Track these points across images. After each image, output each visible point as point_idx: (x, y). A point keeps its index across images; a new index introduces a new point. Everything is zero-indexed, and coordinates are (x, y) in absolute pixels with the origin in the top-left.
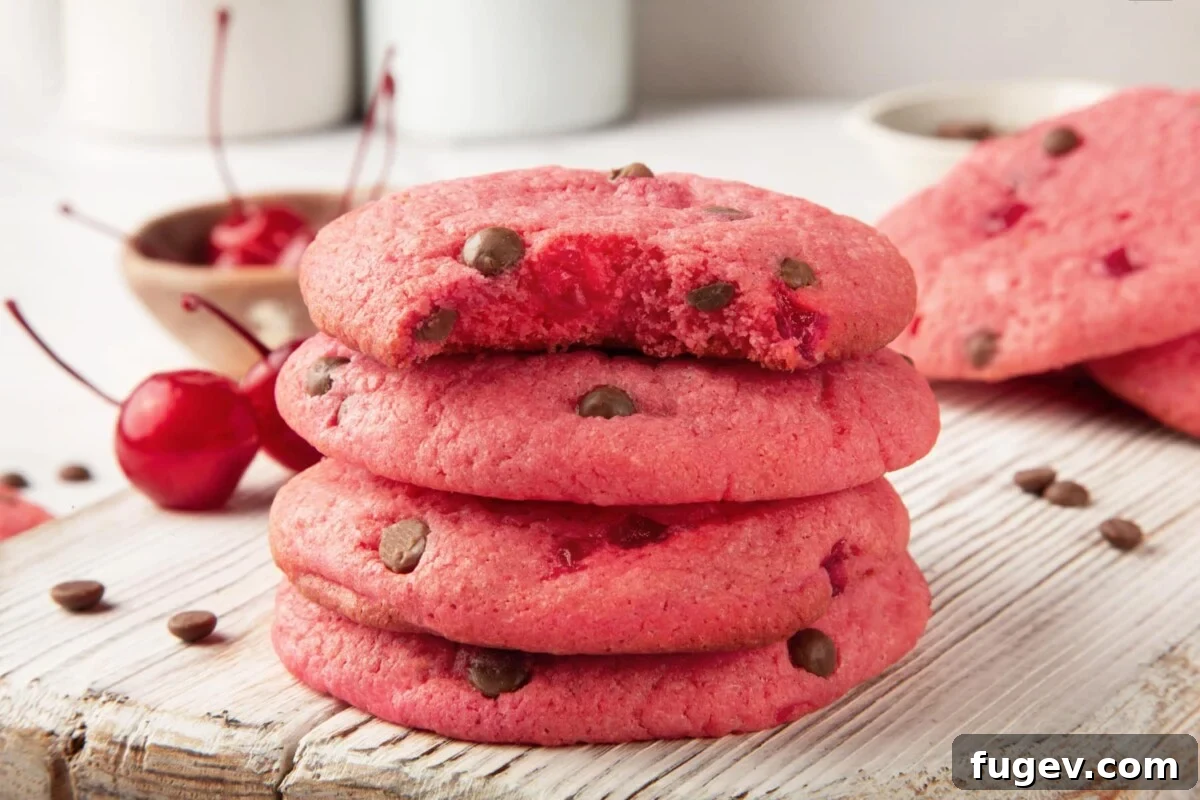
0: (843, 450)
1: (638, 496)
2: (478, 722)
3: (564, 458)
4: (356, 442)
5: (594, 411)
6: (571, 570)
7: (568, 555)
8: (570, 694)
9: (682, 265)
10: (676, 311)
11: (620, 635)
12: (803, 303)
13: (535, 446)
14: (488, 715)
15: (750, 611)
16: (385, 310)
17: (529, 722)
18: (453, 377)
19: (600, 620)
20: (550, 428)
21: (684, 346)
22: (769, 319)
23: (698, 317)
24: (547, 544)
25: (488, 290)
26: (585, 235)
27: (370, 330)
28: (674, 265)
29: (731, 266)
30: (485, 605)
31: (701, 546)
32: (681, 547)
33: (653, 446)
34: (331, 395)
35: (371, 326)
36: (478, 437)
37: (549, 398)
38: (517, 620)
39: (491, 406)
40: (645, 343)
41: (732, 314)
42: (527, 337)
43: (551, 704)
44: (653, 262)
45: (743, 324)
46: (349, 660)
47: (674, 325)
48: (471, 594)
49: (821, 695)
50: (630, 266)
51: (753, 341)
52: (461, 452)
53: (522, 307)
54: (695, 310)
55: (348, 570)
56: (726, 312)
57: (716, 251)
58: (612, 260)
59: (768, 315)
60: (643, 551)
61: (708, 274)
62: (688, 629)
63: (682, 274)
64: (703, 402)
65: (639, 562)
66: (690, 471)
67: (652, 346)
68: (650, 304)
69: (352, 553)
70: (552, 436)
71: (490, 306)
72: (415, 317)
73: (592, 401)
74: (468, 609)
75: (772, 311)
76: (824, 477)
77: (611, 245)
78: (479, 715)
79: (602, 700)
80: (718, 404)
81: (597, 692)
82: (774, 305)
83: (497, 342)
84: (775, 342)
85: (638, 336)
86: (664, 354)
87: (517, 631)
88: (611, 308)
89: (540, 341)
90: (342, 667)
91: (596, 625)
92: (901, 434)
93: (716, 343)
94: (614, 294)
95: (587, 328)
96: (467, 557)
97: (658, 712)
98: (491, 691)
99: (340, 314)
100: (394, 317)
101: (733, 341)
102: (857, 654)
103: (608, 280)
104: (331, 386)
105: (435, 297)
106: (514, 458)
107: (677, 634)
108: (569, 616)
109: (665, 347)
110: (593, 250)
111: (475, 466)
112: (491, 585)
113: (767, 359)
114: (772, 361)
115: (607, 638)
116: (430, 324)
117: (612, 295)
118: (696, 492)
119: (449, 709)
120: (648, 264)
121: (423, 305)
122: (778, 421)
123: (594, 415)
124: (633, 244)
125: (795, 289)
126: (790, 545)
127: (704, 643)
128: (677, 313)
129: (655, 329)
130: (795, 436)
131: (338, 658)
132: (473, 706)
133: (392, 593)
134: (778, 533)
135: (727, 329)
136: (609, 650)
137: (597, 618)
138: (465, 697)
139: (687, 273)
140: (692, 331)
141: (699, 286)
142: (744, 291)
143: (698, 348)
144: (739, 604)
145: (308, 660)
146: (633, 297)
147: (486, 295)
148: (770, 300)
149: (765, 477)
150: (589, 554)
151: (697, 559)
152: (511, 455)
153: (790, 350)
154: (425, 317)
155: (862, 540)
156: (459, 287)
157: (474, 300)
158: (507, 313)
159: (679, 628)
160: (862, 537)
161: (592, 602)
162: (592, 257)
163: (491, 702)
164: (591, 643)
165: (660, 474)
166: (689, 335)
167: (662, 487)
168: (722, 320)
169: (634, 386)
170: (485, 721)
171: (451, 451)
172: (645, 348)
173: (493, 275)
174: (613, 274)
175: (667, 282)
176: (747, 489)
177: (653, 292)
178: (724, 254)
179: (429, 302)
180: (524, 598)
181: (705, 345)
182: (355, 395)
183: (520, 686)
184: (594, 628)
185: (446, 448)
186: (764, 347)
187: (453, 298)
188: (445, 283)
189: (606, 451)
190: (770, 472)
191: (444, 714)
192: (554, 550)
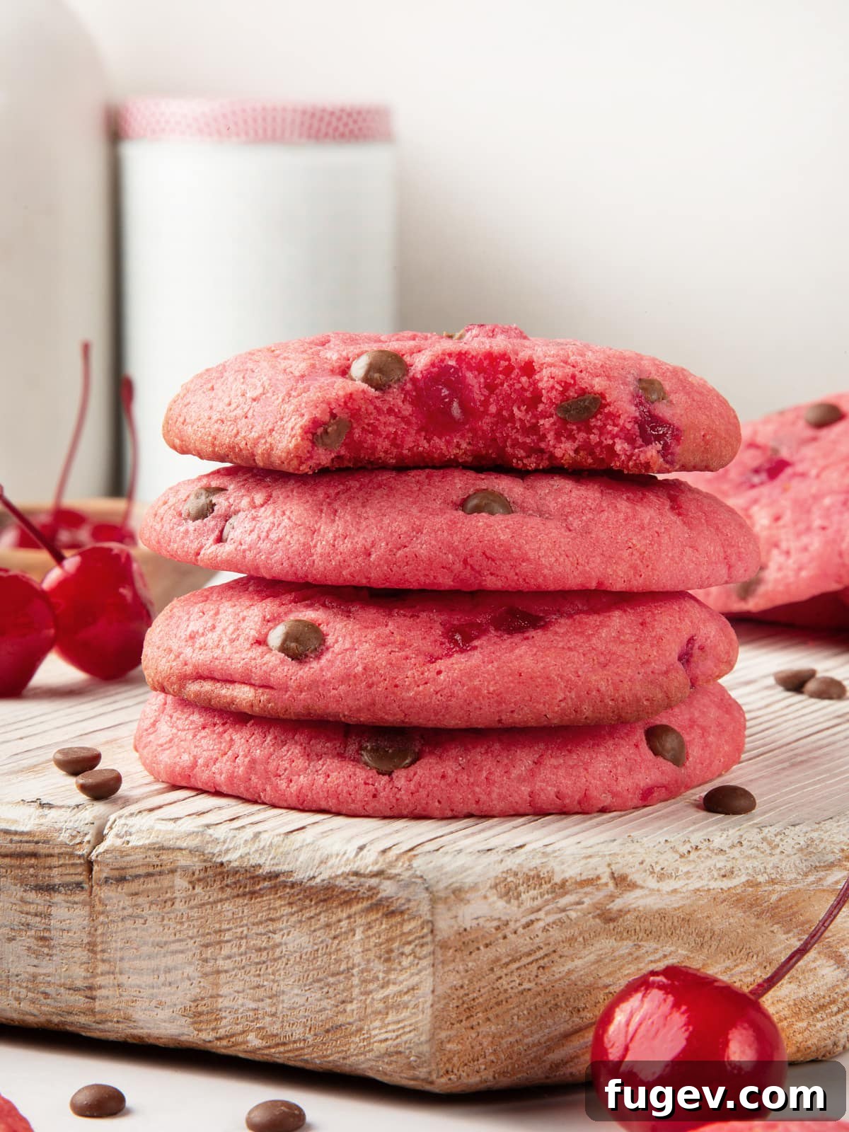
0: (697, 550)
1: (524, 580)
2: (374, 796)
3: (456, 543)
4: (250, 549)
5: (478, 509)
6: (462, 651)
7: (458, 637)
8: (460, 768)
9: (553, 378)
10: (546, 423)
11: (513, 705)
12: (660, 415)
13: (429, 534)
14: (384, 789)
15: (626, 685)
16: (285, 420)
17: (423, 793)
18: (341, 487)
19: (494, 691)
20: (441, 521)
21: (552, 456)
22: (633, 427)
23: (566, 429)
24: (438, 631)
25: (378, 403)
26: (463, 352)
27: (269, 440)
28: (545, 379)
29: (597, 380)
30: (386, 682)
31: (579, 630)
32: (562, 631)
33: (536, 536)
34: (214, 517)
35: (270, 435)
36: (375, 531)
37: (434, 500)
38: (418, 693)
39: (384, 506)
40: (515, 456)
41: (599, 423)
42: (409, 449)
43: (443, 777)
44: (524, 379)
45: (610, 432)
46: (241, 753)
47: (543, 437)
48: (373, 673)
49: (676, 781)
50: (502, 384)
51: (618, 448)
52: (359, 546)
53: (405, 420)
54: (564, 421)
55: (246, 664)
56: (593, 422)
57: (582, 366)
58: (486, 379)
59: (632, 424)
60: (527, 635)
61: (576, 387)
62: (572, 699)
63: (553, 387)
64: (574, 503)
65: (525, 642)
66: (571, 559)
67: (521, 459)
68: (520, 419)
69: (249, 649)
70: (444, 527)
71: (380, 418)
72: (316, 423)
73: (473, 503)
74: (370, 686)
75: (635, 420)
76: (682, 573)
77: (486, 363)
78: (376, 789)
79: (490, 773)
80: (588, 506)
81: (485, 766)
82: (637, 414)
83: (382, 455)
84: (639, 448)
85: (509, 450)
86: (533, 466)
87: (417, 704)
88: (485, 424)
89: (421, 453)
90: (234, 761)
91: (490, 696)
92: (738, 547)
93: (582, 453)
94: (488, 410)
95: (460, 446)
96: (366, 642)
97: (539, 784)
98: (385, 768)
99: (235, 431)
100: (296, 424)
101: (598, 450)
102: (701, 752)
103: (483, 398)
104: (213, 510)
105: (333, 406)
106: (410, 546)
107: (563, 704)
108: (465, 688)
109: (533, 459)
110: (470, 368)
111: (373, 557)
112: (391, 664)
113: (631, 463)
114: (636, 465)
115: (500, 708)
116: (330, 430)
117: (486, 412)
118: (575, 577)
119: (347, 785)
120: (519, 382)
121: (323, 412)
122: (642, 520)
123: (479, 512)
124: (505, 360)
125: (653, 403)
126: (653, 634)
127: (587, 714)
128: (547, 426)
129: (524, 443)
130: (657, 533)
131: (230, 753)
132: (370, 781)
133: (293, 678)
134: (642, 624)
135: (594, 438)
136: (500, 721)
137: (491, 689)
138: (361, 774)
139: (557, 386)
140: (561, 442)
141: (568, 398)
142: (611, 402)
143: (567, 457)
144: (617, 678)
145: (197, 762)
146: (505, 413)
147: (376, 407)
148: (633, 411)
149: (634, 567)
150: (477, 637)
151: (575, 641)
152: (407, 544)
153: (654, 453)
154: (325, 423)
155: (709, 641)
156: (354, 396)
157: (366, 410)
158: (394, 425)
159: (565, 698)
160: (709, 637)
161: (486, 675)
162: (469, 375)
163: (386, 778)
164: (484, 715)
165: (543, 560)
166: (558, 446)
167: (546, 571)
168: (589, 430)
169: (511, 490)
170: (382, 794)
171: (349, 545)
172: (514, 461)
173: (382, 390)
174: (486, 393)
175: (537, 397)
176: (619, 579)
177: (523, 408)
178: (589, 370)
179: (329, 410)
180: (422, 674)
181: (572, 454)
182: (240, 514)
183: (413, 763)
184: (489, 698)
185: (344, 543)
186: (628, 453)
187: (348, 408)
188: (341, 393)
189: (495, 537)
190: (638, 562)
191: (342, 790)
192: (445, 635)
